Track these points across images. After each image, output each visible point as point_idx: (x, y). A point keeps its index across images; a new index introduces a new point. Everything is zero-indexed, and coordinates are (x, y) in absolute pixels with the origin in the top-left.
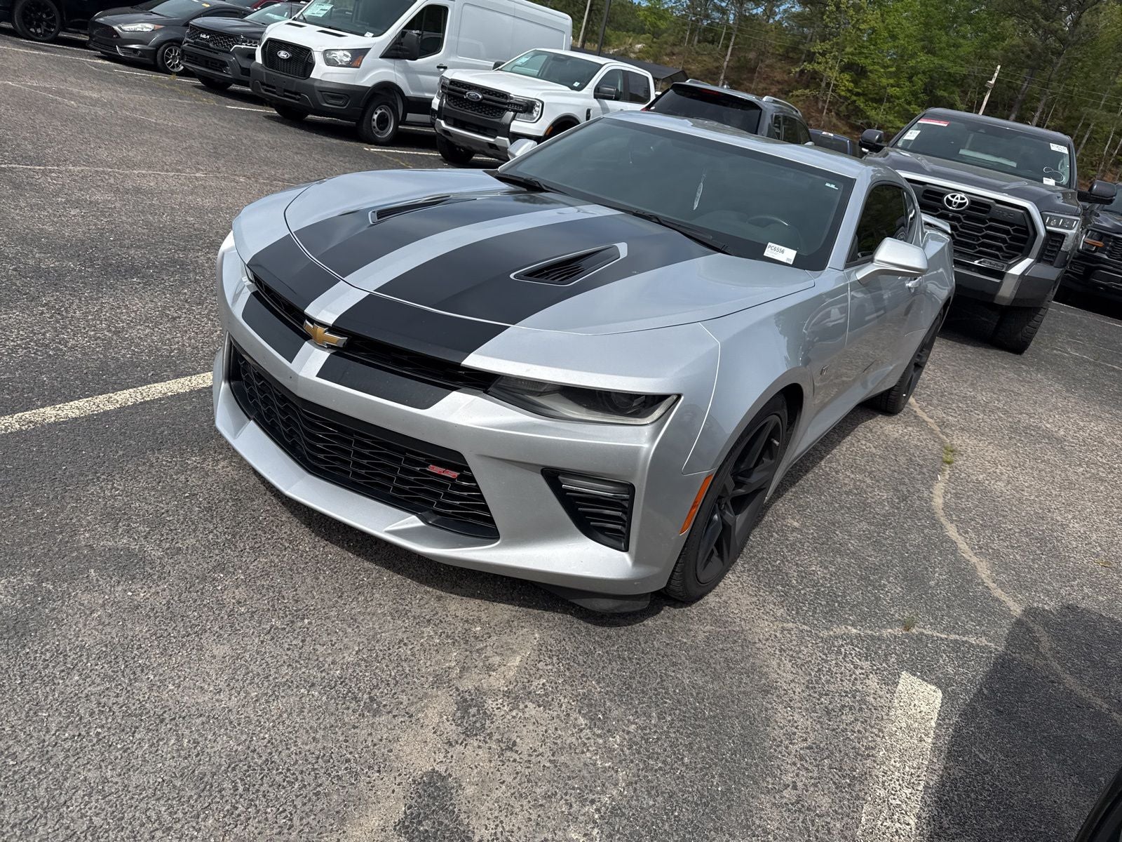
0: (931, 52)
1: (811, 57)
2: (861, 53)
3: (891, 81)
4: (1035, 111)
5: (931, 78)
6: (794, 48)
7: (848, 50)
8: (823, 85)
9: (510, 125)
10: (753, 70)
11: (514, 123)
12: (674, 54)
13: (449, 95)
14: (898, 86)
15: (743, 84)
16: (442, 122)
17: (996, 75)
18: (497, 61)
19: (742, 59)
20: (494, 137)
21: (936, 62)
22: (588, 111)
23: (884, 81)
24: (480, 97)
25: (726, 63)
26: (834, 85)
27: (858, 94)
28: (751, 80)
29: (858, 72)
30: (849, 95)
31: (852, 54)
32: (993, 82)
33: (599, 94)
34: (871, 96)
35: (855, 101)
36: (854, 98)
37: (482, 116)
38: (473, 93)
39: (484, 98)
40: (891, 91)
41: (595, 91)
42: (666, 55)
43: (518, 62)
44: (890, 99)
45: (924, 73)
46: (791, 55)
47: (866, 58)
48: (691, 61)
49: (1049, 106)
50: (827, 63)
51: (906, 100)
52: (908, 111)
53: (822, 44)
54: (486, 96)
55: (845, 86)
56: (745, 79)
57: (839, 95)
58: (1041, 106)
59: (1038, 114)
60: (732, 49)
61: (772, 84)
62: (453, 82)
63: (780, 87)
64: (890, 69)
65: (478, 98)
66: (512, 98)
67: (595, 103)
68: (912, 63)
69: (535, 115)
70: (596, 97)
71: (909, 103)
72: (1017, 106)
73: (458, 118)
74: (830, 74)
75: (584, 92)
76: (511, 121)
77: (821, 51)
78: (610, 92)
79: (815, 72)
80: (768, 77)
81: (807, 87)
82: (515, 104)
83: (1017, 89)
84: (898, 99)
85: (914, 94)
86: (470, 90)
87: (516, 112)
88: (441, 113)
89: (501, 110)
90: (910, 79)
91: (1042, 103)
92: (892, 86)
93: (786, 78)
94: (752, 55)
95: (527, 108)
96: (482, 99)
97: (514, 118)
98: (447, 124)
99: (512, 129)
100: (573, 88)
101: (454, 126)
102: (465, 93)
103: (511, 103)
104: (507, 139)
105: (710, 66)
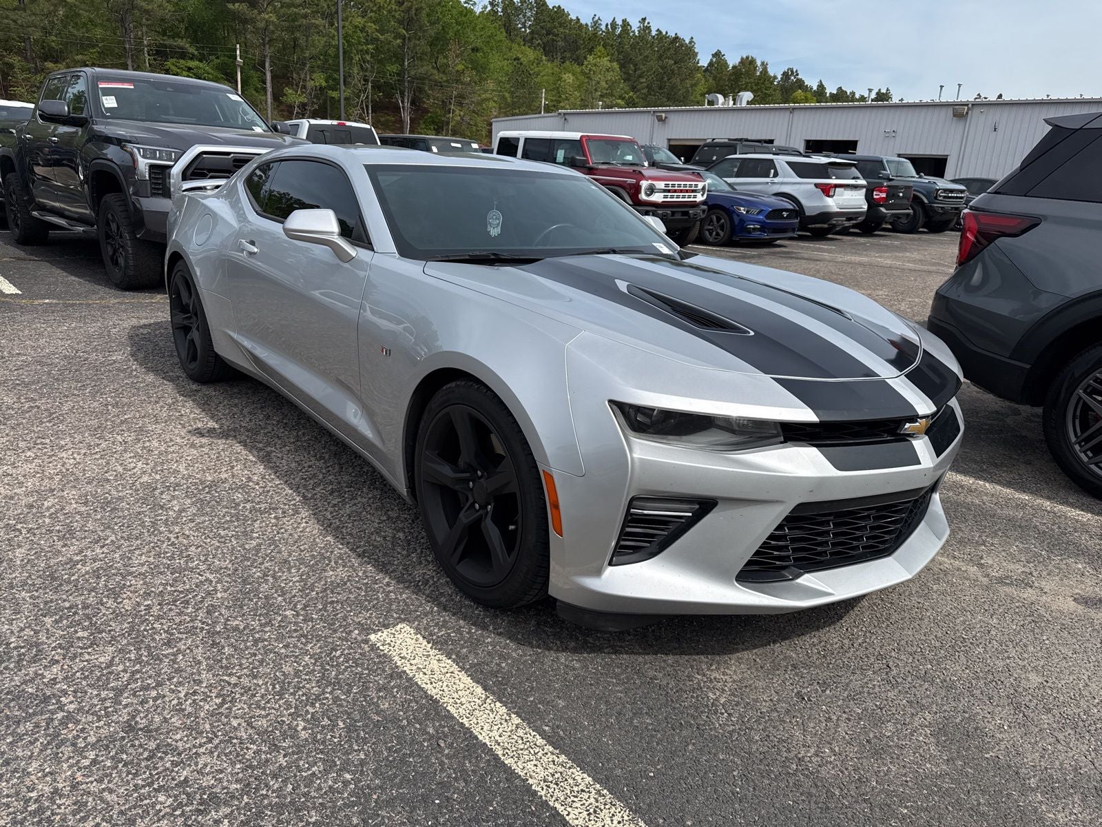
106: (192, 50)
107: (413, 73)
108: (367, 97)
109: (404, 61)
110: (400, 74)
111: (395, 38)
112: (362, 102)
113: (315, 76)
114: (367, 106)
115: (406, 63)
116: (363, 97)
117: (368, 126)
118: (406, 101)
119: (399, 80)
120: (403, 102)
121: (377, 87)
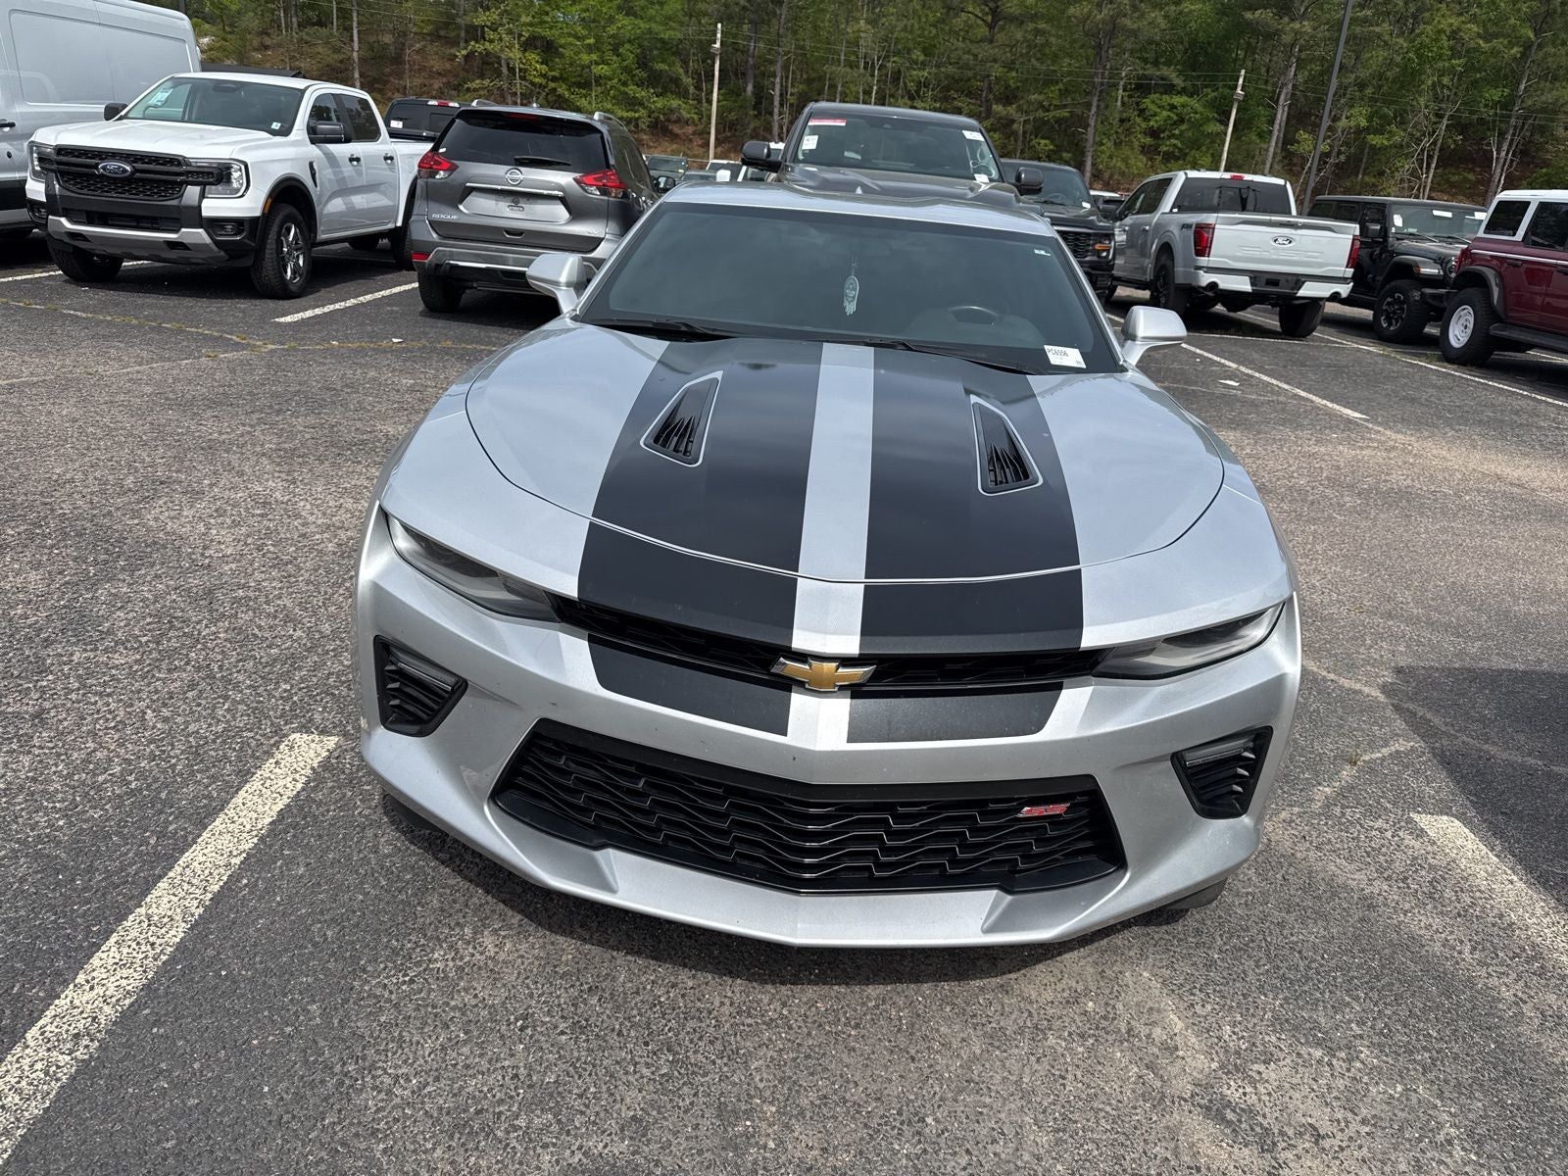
0: (630, 12)
1: (476, 33)
2: (543, 22)
3: (594, 57)
4: (775, 76)
5: (640, 46)
6: (449, 22)
7: (524, 19)
8: (505, 70)
9: (200, 207)
10: (398, 60)
11: (206, 203)
12: (266, 48)
13: (63, 174)
14: (603, 62)
15: (389, 81)
16: (63, 220)
17: (719, 35)
18: (108, 102)
19: (376, 45)
20: (176, 231)
21: (642, 25)
22: (311, 165)
23: (585, 58)
24: (128, 168)
25: (355, 55)
26: (520, 70)
27: (554, 79)
28: (400, 75)
29: (548, 49)
30: (543, 81)
31: (531, 24)
32: (718, 45)
33: (315, 137)
34: (574, 80)
35: (555, 89)
36: (552, 85)
37: (140, 200)
38: (113, 165)
39: (136, 171)
40: (598, 70)
41: (309, 134)
42: (256, 50)
43: (153, 101)
44: (598, 80)
45: (629, 41)
46: (442, 33)
47: (551, 28)
48: (298, 56)
49: (786, 68)
50: (501, 39)
51: (620, 80)
52: (626, 93)
53: (487, 13)
54: (139, 166)
55: (535, 70)
56: (390, 75)
57: (532, 83)
58: (778, 68)
59: (778, 80)
60: (359, 32)
61: (431, 77)
62: (61, 150)
63: (444, 80)
64: (588, 41)
65: (125, 171)
66: (188, 164)
67: (314, 151)
68: (612, 30)
69: (235, 185)
70: (313, 142)
71: (625, 84)
72: (750, 73)
73: (95, 209)
74: (511, 55)
75: (293, 136)
76: (200, 202)
77: (489, 24)
78: (333, 132)
79: (488, 54)
80: (422, 69)
81: (482, 77)
82: (198, 173)
83: (745, 51)
84: (610, 80)
85: (627, 70)
86: (102, 159)
87: (203, 185)
88: (52, 205)
89: (176, 186)
90: (615, 50)
91: (779, 64)
92: (597, 64)
93: (448, 66)
94: (387, 39)
95: (218, 175)
96: (132, 173)
97: (203, 196)
98: (72, 221)
99: (205, 213)
100: (274, 133)
101: (90, 223)
102: (96, 166)
103: (190, 172)
104: (201, 230)
105: (329, 60)
106: (1178, 82)
107: (1530, 102)
108: (1434, 143)
109: (1519, 83)
110: (1507, 104)
111: (1511, 45)
112: (1423, 150)
113: (1355, 111)
114: (1430, 157)
115: (1522, 87)
116: (1426, 142)
117: (1281, 182)
118: (1505, 147)
119: (1502, 116)
120: (1499, 152)
121: (1458, 126)
